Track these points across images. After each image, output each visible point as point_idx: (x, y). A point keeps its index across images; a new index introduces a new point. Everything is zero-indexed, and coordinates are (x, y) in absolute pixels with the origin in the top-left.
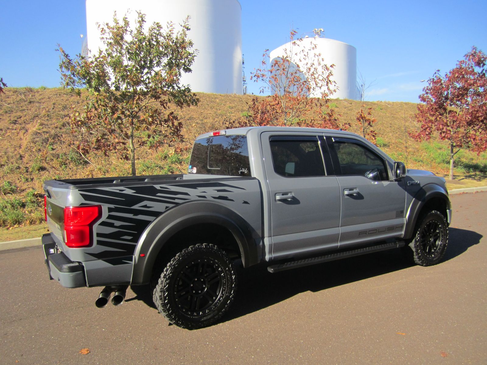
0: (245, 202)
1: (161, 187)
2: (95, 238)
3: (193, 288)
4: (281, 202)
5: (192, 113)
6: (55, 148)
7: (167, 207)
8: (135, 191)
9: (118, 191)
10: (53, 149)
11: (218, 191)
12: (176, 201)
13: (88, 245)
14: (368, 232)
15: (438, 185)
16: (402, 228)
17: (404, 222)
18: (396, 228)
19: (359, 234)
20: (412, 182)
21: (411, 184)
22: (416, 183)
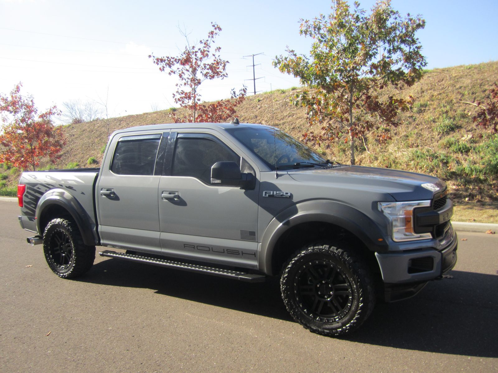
0: (83, 193)
4: (105, 197)
7: (46, 190)
13: (22, 207)
14: (196, 247)
15: (347, 205)
16: (255, 256)
17: (255, 249)
18: (244, 254)
19: (185, 247)
20: (273, 193)
21: (270, 196)
22: (283, 195)
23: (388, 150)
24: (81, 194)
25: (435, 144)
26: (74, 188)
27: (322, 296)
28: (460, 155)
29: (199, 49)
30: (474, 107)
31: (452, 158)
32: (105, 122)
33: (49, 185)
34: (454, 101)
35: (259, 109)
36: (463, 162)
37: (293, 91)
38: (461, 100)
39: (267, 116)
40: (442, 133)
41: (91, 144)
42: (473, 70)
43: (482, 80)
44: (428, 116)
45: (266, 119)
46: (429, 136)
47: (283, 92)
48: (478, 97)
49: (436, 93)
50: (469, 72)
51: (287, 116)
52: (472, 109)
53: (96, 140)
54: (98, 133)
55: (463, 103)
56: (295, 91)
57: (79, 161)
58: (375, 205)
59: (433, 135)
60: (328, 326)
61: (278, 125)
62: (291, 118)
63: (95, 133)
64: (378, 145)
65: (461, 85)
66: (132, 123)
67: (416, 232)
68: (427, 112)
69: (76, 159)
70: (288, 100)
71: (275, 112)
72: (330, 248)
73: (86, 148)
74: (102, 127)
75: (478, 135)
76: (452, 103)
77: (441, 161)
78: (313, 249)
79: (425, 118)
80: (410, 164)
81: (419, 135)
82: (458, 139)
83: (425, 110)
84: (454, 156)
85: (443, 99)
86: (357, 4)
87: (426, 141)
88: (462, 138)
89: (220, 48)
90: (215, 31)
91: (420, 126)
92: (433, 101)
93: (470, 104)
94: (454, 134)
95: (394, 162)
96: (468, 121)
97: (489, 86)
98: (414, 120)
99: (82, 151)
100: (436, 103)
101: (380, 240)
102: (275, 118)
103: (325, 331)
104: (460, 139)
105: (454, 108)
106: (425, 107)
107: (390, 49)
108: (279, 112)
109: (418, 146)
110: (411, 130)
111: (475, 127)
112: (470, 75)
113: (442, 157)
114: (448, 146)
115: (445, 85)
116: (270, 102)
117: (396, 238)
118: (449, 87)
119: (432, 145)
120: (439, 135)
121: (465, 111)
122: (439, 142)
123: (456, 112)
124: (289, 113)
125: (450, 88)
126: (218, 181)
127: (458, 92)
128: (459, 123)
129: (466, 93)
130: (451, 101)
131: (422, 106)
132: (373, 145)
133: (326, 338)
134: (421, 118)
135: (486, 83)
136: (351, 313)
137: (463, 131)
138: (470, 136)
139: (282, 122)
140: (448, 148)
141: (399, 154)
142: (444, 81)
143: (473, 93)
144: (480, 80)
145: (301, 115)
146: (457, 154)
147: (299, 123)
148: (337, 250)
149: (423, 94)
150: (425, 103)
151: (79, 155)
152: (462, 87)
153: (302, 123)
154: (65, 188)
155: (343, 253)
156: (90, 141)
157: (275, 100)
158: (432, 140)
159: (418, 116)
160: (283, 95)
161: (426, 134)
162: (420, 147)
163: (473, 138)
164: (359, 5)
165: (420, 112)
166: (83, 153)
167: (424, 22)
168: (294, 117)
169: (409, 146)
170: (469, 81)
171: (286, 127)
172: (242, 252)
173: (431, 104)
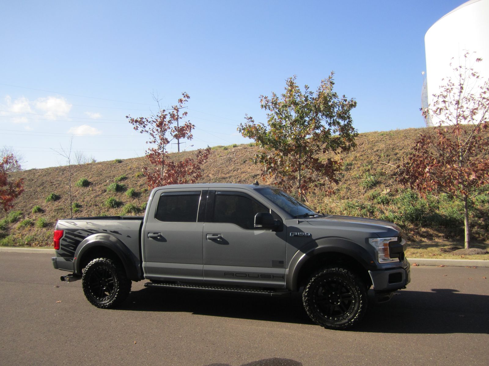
0: (128, 236)
2: (60, 246)
4: (152, 239)
7: (88, 234)
13: (58, 249)
14: (235, 274)
15: (348, 240)
16: (283, 278)
17: (283, 273)
18: (274, 278)
19: (225, 275)
20: (297, 234)
21: (295, 236)
22: (305, 235)
23: (324, 201)
24: (127, 237)
25: (362, 196)
26: (120, 233)
27: (332, 303)
28: (383, 206)
29: (169, 113)
30: (389, 167)
31: (377, 208)
32: (46, 171)
33: (92, 230)
34: (374, 161)
35: (205, 163)
36: (385, 211)
37: (234, 148)
38: (379, 161)
39: (213, 170)
40: (366, 188)
41: (33, 193)
42: (386, 136)
43: (394, 145)
44: (354, 173)
45: (212, 173)
46: (356, 190)
47: (226, 149)
48: (392, 159)
49: (358, 155)
50: (383, 138)
51: (232, 170)
52: (388, 169)
53: (38, 189)
54: (40, 182)
55: (381, 163)
56: (236, 148)
57: (22, 210)
58: (367, 240)
59: (360, 189)
60: (338, 323)
61: (225, 179)
62: (235, 172)
63: (36, 182)
64: (315, 197)
65: (378, 149)
66: (77, 173)
67: (391, 258)
68: (353, 170)
69: (18, 207)
70: (231, 156)
71: (221, 166)
72: (339, 269)
73: (28, 197)
74: (44, 176)
75: (394, 189)
76: (372, 163)
77: (368, 211)
78: (327, 271)
79: (352, 175)
80: (343, 213)
81: (348, 189)
82: (379, 193)
83: (351, 168)
84: (378, 206)
85: (365, 159)
86: (307, 87)
87: (354, 194)
88: (383, 192)
89: (187, 113)
90: (184, 99)
91: (348, 181)
92: (356, 161)
93: (386, 164)
94: (376, 188)
95: (330, 211)
96: (386, 178)
97: (399, 150)
98: (343, 177)
99: (24, 199)
100: (359, 163)
101: (372, 262)
102: (221, 172)
103: (337, 326)
104: (381, 192)
105: (374, 167)
106: (351, 166)
107: (330, 122)
108: (224, 167)
109: (348, 198)
110: (342, 185)
111: (392, 183)
112: (384, 141)
113: (369, 207)
114: (372, 198)
115: (365, 147)
116: (215, 158)
117: (380, 262)
118: (368, 149)
119: (359, 197)
120: (364, 189)
121: (382, 170)
122: (365, 195)
123: (375, 170)
124: (234, 168)
125: (369, 151)
126: (260, 226)
127: (376, 154)
128: (379, 179)
129: (382, 155)
130: (371, 161)
131: (348, 165)
132: (311, 197)
133: (337, 331)
134: (349, 174)
135: (397, 148)
136: (354, 312)
137: (382, 186)
138: (388, 190)
139: (228, 175)
140: (372, 200)
141: (333, 205)
142: (363, 145)
143: (387, 156)
144: (392, 145)
145: (244, 169)
146: (380, 205)
147: (244, 177)
148: (343, 270)
149: (348, 155)
150: (350, 162)
151: (20, 204)
152: (379, 150)
153: (246, 177)
154: (110, 232)
155: (348, 272)
156: (31, 190)
157: (220, 155)
158: (359, 193)
159: (346, 173)
160: (226, 151)
161: (353, 188)
162: (350, 199)
163: (391, 192)
164: (308, 88)
165: (347, 170)
166: (24, 202)
167: (355, 103)
168: (239, 171)
169: (340, 199)
170: (384, 146)
171: (232, 181)
172: (273, 276)
173: (355, 164)
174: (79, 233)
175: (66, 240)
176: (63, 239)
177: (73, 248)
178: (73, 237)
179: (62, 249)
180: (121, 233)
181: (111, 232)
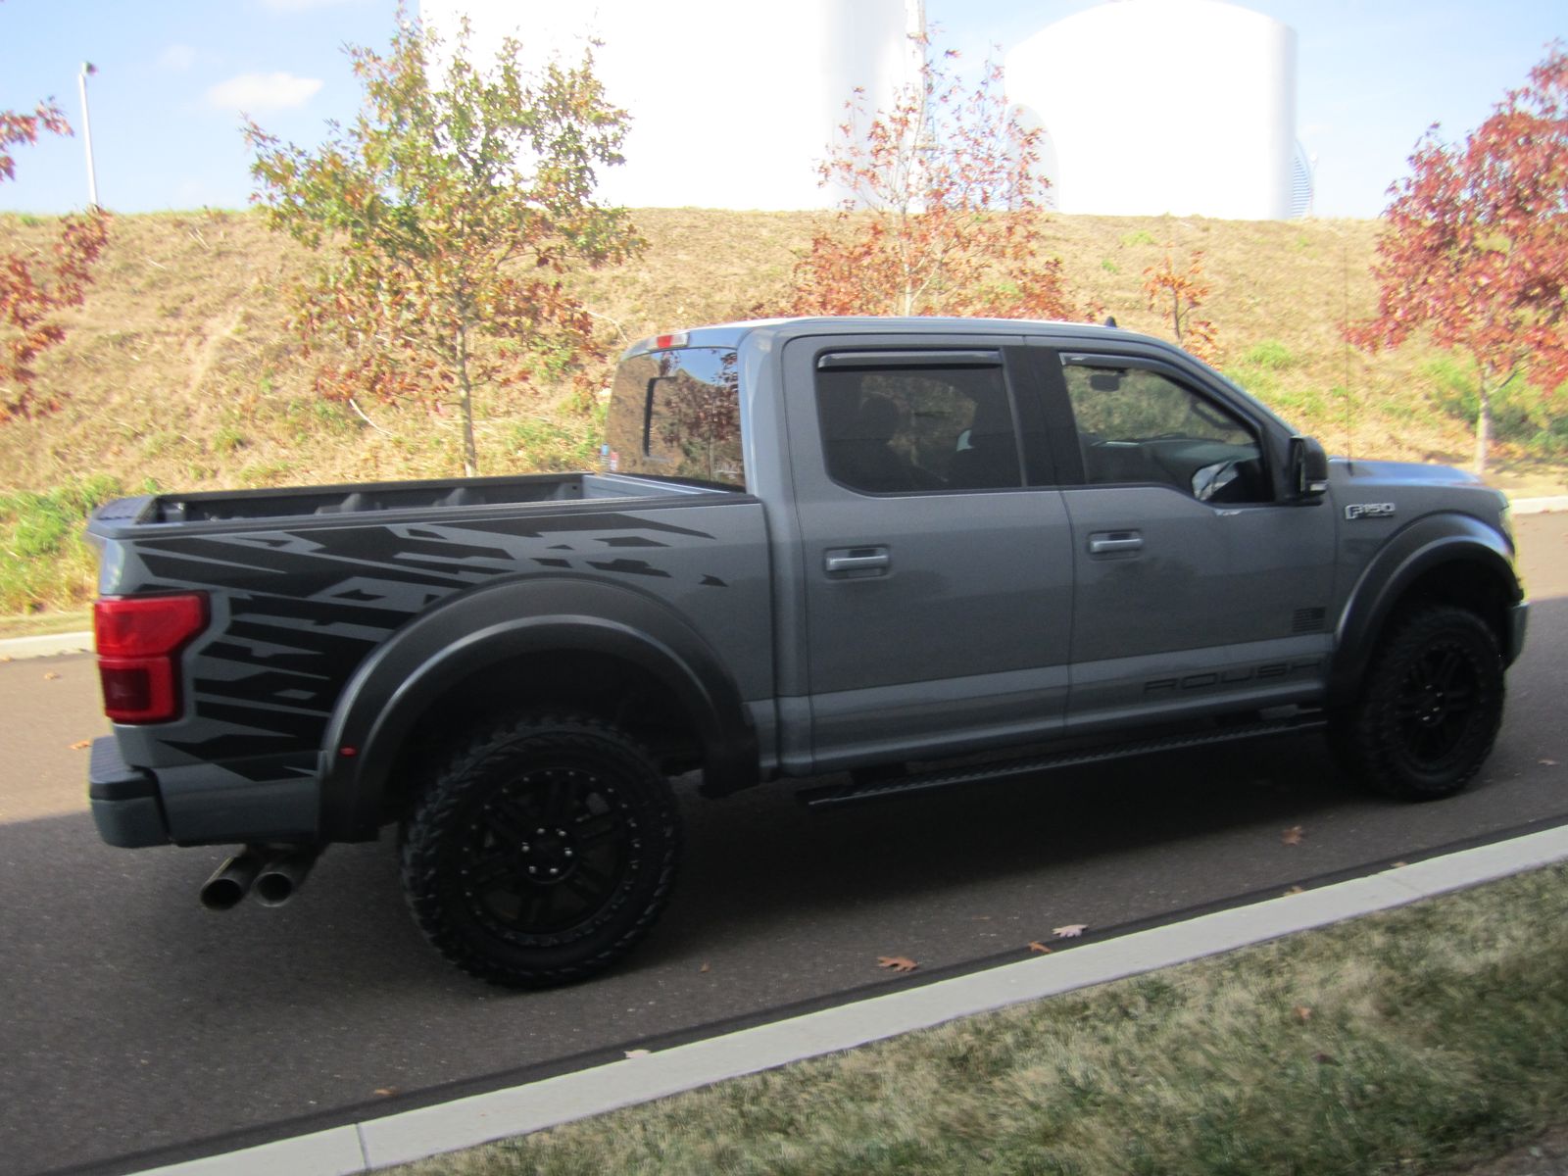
0: (711, 581)
1: (412, 532)
2: (191, 696)
3: (528, 859)
5: (681, 274)
6: (277, 385)
7: (430, 598)
8: (320, 546)
9: (264, 546)
10: (274, 389)
11: (614, 542)
12: (463, 576)
13: (169, 718)
18: (1294, 670)
20: (1364, 508)
21: (1359, 516)
24: (704, 583)
26: (653, 567)
174: (357, 594)
175: (243, 655)
176: (215, 650)
177: (305, 695)
178: (308, 625)
179: (204, 710)
180: (660, 568)
181: (598, 565)
